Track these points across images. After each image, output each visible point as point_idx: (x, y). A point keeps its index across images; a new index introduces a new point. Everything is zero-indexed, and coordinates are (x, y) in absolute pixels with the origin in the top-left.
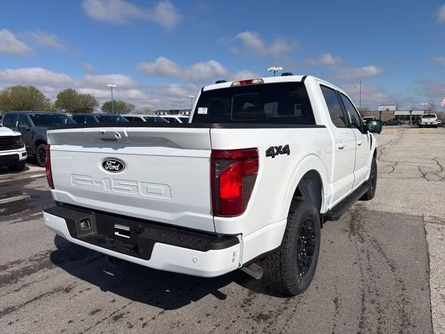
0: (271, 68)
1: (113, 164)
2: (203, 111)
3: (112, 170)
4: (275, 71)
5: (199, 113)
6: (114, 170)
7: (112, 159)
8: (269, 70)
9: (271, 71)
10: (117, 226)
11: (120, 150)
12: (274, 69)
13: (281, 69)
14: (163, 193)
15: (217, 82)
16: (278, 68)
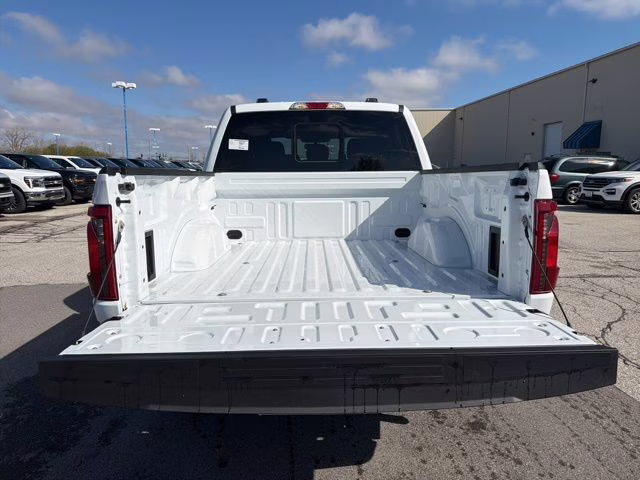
0: (118, 83)
2: (238, 145)
4: (124, 88)
5: (230, 148)
8: (114, 85)
9: (117, 87)
12: (124, 84)
13: (135, 85)
15: (261, 101)
16: (129, 85)
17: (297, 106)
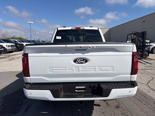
1: (81, 60)
2: (59, 38)
3: (80, 63)
4: (30, 23)
5: (57, 38)
6: (82, 63)
7: (81, 58)
10: (77, 88)
11: (86, 54)
14: (109, 70)
15: (64, 27)
17: (73, 28)
